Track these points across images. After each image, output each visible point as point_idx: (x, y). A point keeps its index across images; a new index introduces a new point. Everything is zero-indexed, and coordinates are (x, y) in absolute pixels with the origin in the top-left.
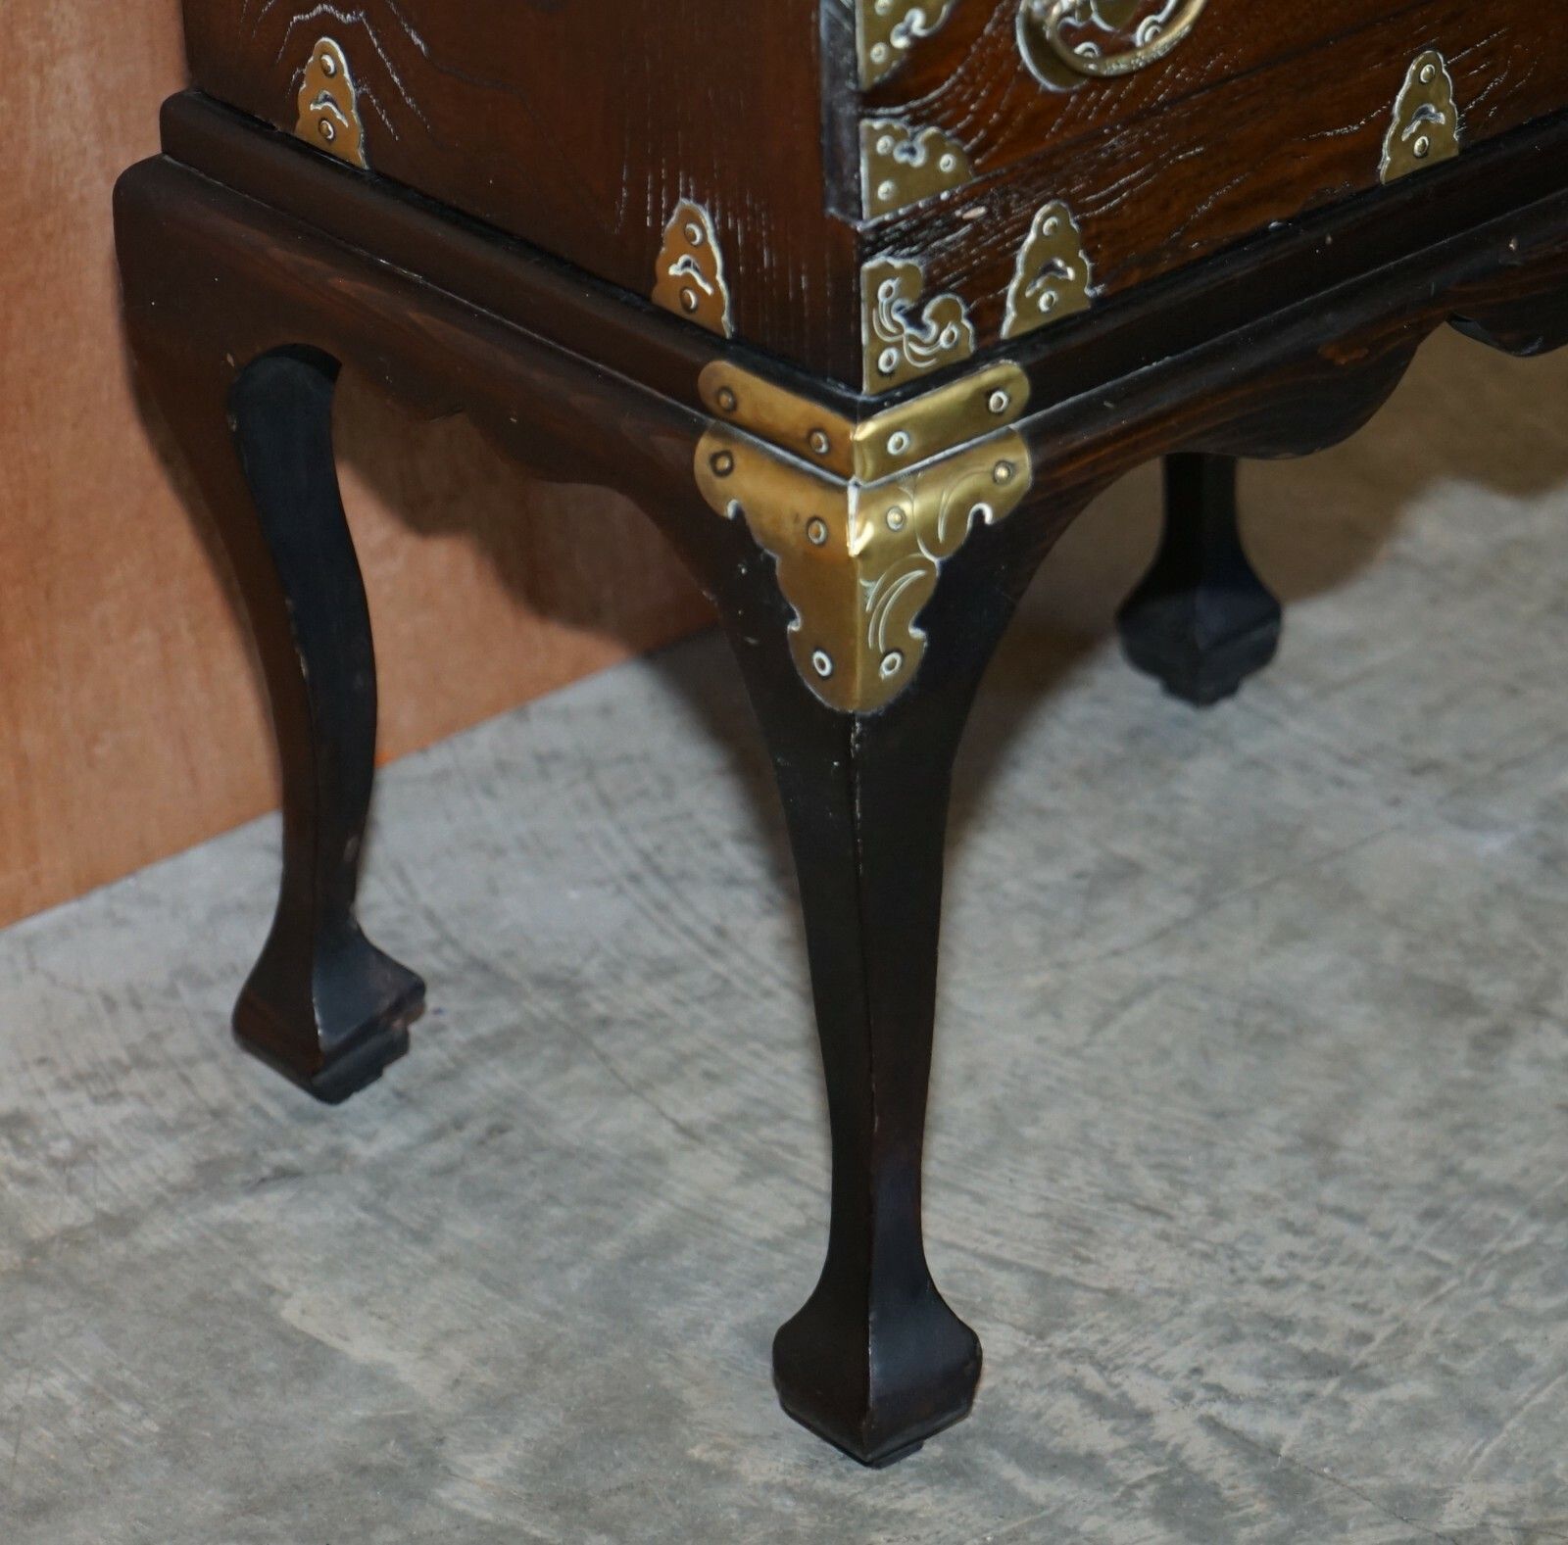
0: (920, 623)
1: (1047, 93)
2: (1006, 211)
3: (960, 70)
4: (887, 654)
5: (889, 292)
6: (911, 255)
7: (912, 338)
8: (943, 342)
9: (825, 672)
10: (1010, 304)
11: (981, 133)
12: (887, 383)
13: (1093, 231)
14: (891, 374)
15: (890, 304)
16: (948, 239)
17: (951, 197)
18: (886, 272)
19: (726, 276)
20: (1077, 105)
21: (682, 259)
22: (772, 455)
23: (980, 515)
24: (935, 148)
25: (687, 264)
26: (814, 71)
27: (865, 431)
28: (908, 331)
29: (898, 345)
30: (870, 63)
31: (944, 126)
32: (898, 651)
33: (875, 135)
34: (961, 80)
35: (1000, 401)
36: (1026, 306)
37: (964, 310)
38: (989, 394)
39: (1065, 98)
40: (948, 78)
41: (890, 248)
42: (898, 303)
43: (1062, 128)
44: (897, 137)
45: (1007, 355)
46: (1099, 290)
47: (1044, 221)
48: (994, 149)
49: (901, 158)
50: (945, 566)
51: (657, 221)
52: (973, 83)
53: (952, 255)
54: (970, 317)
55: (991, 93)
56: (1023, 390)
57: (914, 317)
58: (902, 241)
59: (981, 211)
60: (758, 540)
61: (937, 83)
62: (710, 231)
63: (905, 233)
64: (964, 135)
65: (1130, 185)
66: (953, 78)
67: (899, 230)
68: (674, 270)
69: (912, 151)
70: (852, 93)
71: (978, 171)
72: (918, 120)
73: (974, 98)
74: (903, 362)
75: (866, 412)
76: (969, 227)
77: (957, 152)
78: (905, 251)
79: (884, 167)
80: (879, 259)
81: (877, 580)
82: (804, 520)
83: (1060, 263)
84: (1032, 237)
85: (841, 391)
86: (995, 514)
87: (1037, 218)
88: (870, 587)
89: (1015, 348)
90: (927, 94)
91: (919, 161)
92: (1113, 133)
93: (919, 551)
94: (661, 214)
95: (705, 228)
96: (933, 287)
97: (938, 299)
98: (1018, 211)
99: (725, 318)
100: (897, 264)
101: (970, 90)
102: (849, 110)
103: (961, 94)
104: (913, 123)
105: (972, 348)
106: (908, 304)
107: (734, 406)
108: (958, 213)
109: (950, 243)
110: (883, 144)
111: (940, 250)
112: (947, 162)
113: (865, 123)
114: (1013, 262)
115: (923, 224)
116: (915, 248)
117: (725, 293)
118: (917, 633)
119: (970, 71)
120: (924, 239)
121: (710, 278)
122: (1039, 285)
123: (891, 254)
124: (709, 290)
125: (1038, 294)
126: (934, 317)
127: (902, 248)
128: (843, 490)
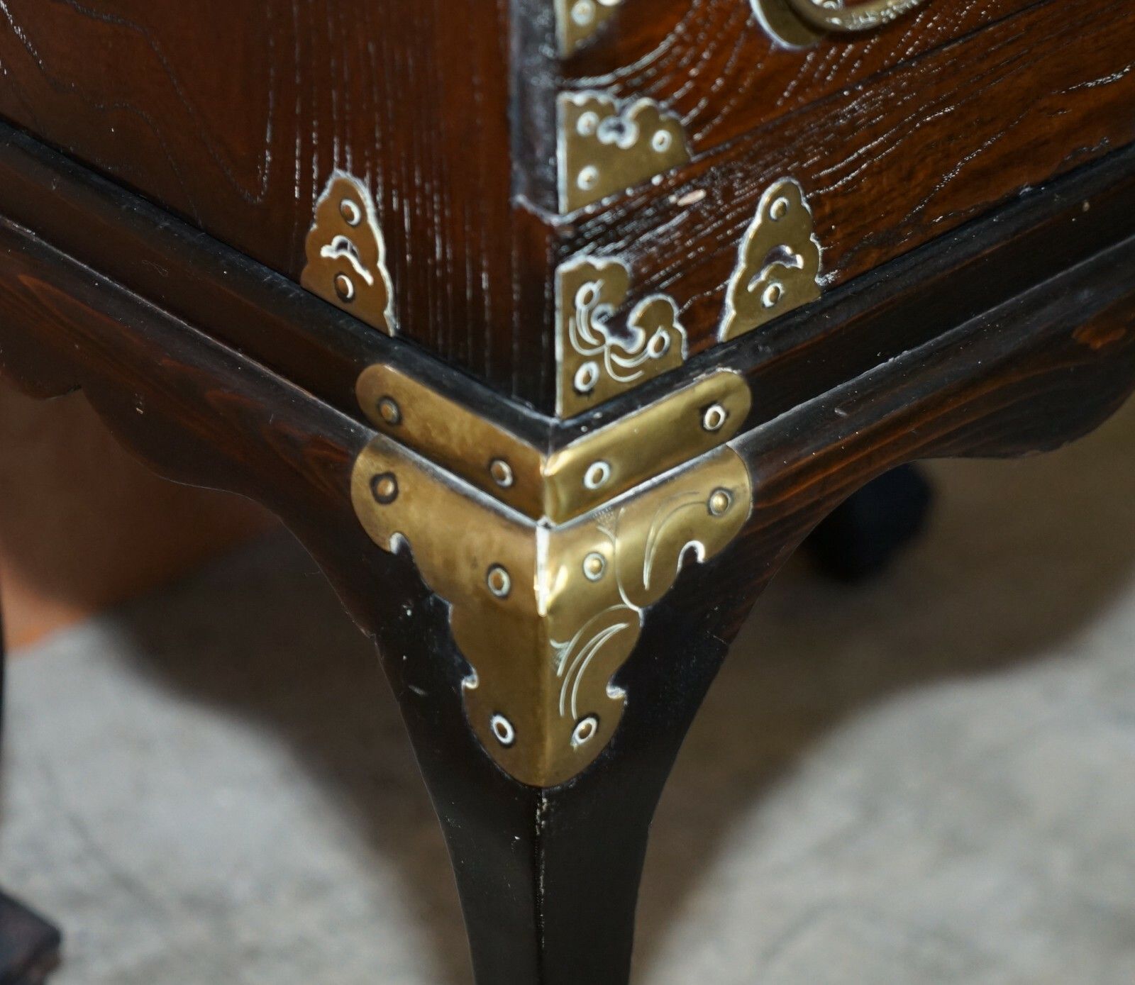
0: (618, 682)
1: (781, 51)
2: (728, 194)
3: (680, 28)
4: (580, 720)
5: (589, 297)
6: (616, 252)
7: (615, 349)
8: (651, 351)
9: (508, 739)
10: (729, 301)
11: (703, 103)
12: (585, 402)
13: (827, 209)
14: (589, 393)
15: (590, 312)
16: (661, 229)
17: (665, 180)
18: (586, 273)
19: (389, 264)
20: (815, 63)
21: (337, 240)
22: (445, 481)
23: (692, 553)
24: (648, 123)
25: (342, 246)
26: (501, 31)
28: (611, 340)
29: (599, 359)
30: (572, 26)
31: (658, 97)
32: (594, 715)
33: (576, 111)
34: (680, 41)
35: (717, 416)
36: (747, 301)
37: (676, 312)
38: (704, 410)
39: (799, 58)
40: (664, 38)
41: (591, 246)
42: (600, 309)
43: (796, 92)
44: (603, 112)
45: (724, 361)
46: (830, 277)
47: (771, 202)
48: (717, 121)
49: (607, 137)
50: (649, 616)
51: (306, 192)
52: (694, 43)
53: (664, 249)
54: (682, 320)
55: (715, 54)
56: (742, 402)
57: (617, 324)
58: (607, 235)
59: (700, 194)
60: (429, 583)
61: (651, 45)
62: (370, 210)
63: (609, 227)
64: (682, 107)
65: (869, 154)
66: (671, 38)
67: (603, 223)
68: (327, 252)
69: (620, 129)
70: (549, 61)
71: (697, 148)
72: (627, 90)
73: (694, 62)
74: (603, 378)
75: (562, 438)
76: (685, 214)
77: (673, 126)
78: (609, 248)
79: (585, 149)
80: (578, 260)
81: (570, 640)
82: (483, 566)
83: (788, 250)
84: (757, 221)
85: (528, 412)
86: (708, 552)
87: (765, 198)
88: (563, 648)
89: (734, 352)
90: (638, 59)
91: (628, 140)
92: (854, 95)
93: (622, 602)
94: (311, 186)
95: (365, 205)
96: (640, 287)
97: (647, 301)
98: (741, 193)
99: (388, 312)
100: (600, 263)
101: (691, 52)
102: (544, 81)
103: (680, 57)
104: (620, 95)
105: (685, 355)
106: (610, 309)
107: (400, 420)
108: (673, 199)
109: (661, 236)
110: (585, 122)
111: (650, 243)
112: (661, 140)
113: (564, 97)
114: (734, 253)
115: (631, 215)
116: (621, 244)
117: (388, 284)
118: (616, 693)
119: (692, 29)
120: (632, 232)
121: (370, 264)
122: (763, 276)
123: (593, 253)
124: (369, 279)
125: (762, 287)
126: (641, 323)
127: (605, 245)
128: (530, 532)
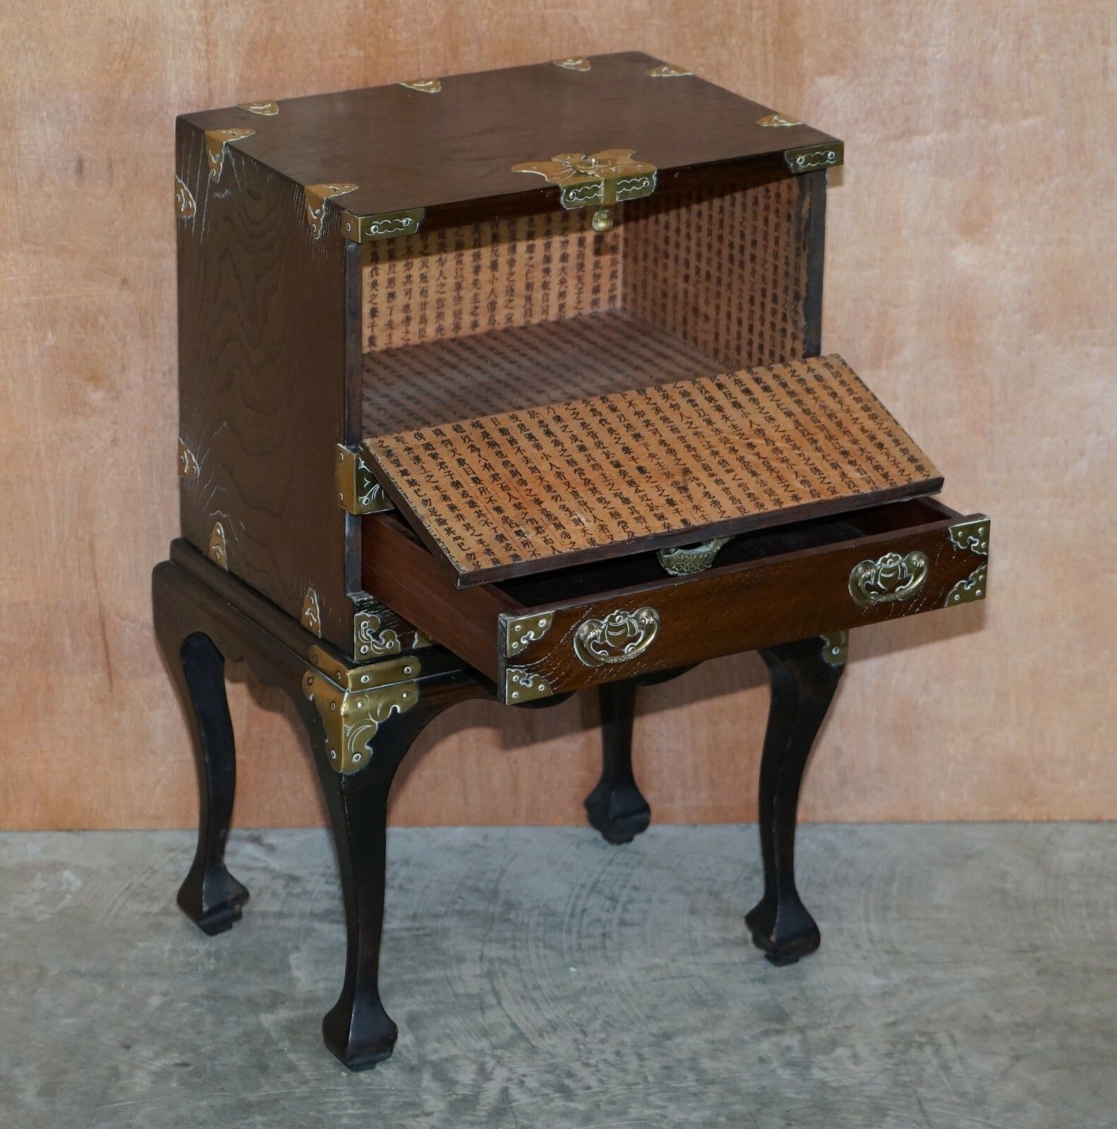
0: (369, 744)
4: (355, 753)
5: (365, 625)
6: (375, 613)
7: (374, 643)
8: (387, 646)
9: (334, 758)
10: (416, 638)
12: (364, 658)
14: (366, 654)
15: (365, 630)
18: (364, 618)
19: (320, 616)
21: (309, 610)
22: (327, 680)
23: (395, 709)
27: (351, 673)
28: (373, 640)
29: (369, 645)
32: (360, 753)
35: (408, 670)
37: (396, 636)
38: (404, 667)
41: (366, 610)
42: (369, 630)
45: (415, 654)
50: (380, 725)
51: (302, 595)
53: (392, 616)
54: (399, 639)
56: (418, 667)
57: (375, 636)
58: (370, 609)
60: (318, 710)
63: (372, 605)
67: (370, 604)
68: (307, 613)
74: (370, 651)
75: (354, 666)
78: (372, 612)
80: (362, 613)
81: (351, 726)
82: (330, 702)
85: (349, 659)
86: (401, 709)
88: (347, 728)
89: (418, 652)
93: (369, 718)
94: (304, 593)
95: (315, 599)
96: (383, 626)
97: (385, 631)
99: (319, 630)
100: (369, 616)
105: (400, 650)
106: (374, 631)
107: (317, 662)
111: (387, 613)
115: (380, 603)
116: (376, 611)
117: (320, 622)
118: (368, 748)
120: (380, 608)
121: (316, 617)
123: (366, 612)
124: (315, 621)
126: (384, 636)
127: (370, 611)
128: (344, 692)
